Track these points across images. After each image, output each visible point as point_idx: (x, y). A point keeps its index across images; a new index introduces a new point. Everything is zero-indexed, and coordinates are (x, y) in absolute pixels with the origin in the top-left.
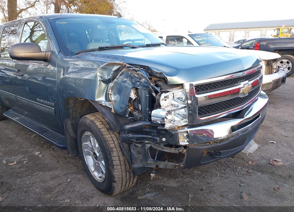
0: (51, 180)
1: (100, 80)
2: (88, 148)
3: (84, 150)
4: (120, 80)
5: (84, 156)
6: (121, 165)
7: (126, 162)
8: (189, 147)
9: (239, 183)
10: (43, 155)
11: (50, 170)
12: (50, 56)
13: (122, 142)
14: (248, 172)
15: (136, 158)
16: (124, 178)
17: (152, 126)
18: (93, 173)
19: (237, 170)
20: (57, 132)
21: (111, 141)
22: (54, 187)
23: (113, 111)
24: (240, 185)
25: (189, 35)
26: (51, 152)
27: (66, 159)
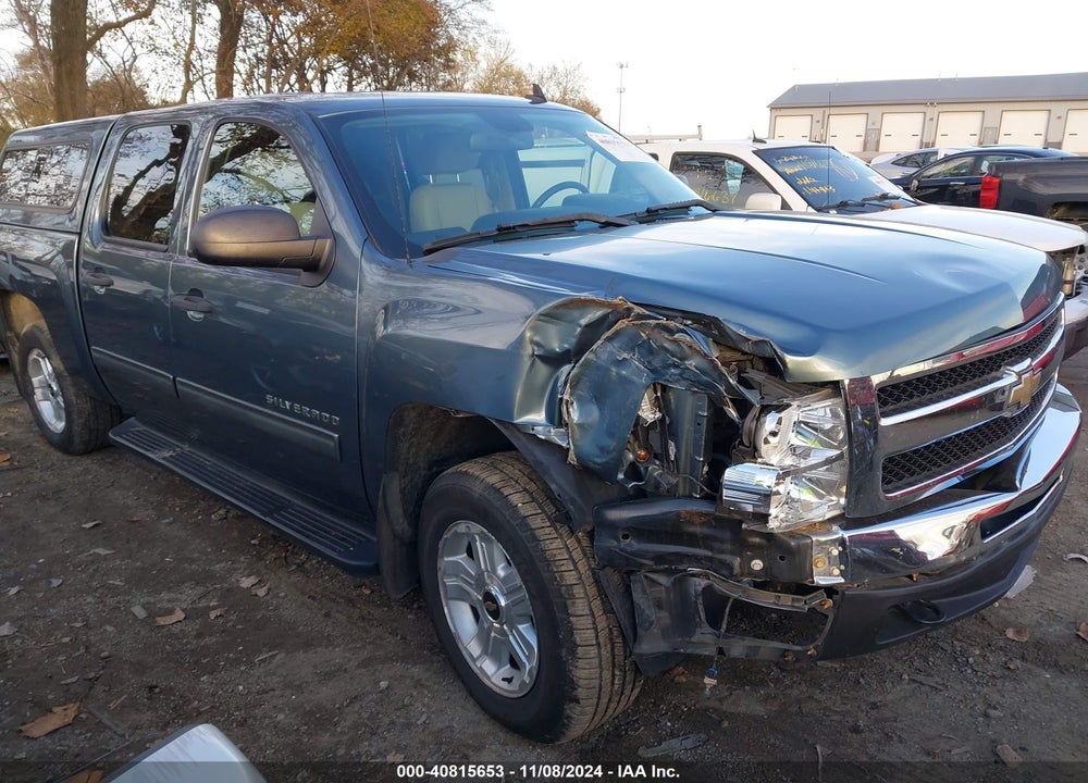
0: (320, 681)
1: (533, 355)
2: (457, 576)
3: (444, 584)
4: (604, 356)
5: (444, 604)
6: (598, 644)
7: (615, 633)
8: (843, 592)
9: (980, 707)
10: (269, 589)
11: (308, 645)
12: (331, 252)
13: (604, 567)
14: (1009, 668)
15: (651, 624)
16: (607, 689)
17: (717, 519)
18: (478, 664)
19: (967, 658)
20: (331, 511)
21: (564, 562)
22: (339, 708)
23: (572, 458)
24: (986, 715)
25: (759, 150)
26: (294, 578)
27: (354, 606)
